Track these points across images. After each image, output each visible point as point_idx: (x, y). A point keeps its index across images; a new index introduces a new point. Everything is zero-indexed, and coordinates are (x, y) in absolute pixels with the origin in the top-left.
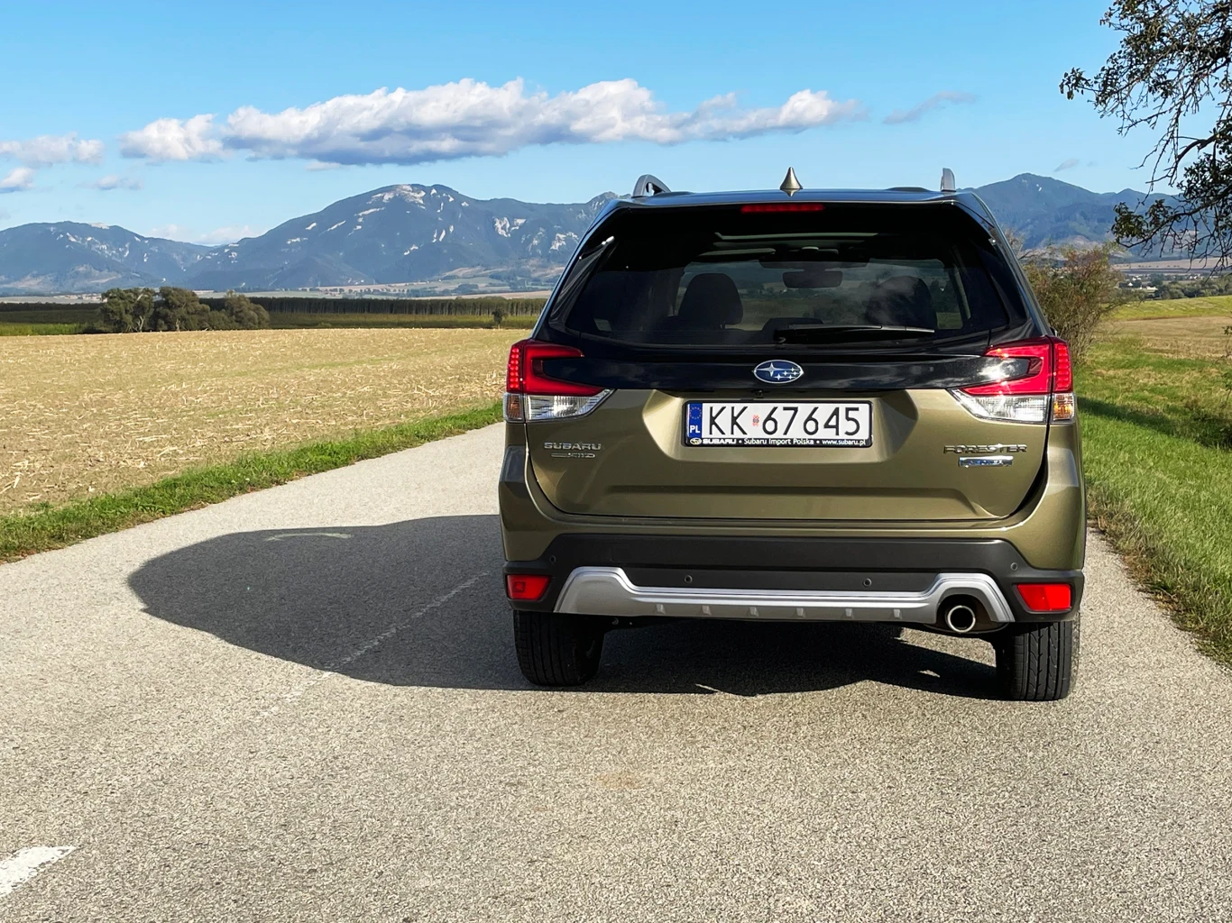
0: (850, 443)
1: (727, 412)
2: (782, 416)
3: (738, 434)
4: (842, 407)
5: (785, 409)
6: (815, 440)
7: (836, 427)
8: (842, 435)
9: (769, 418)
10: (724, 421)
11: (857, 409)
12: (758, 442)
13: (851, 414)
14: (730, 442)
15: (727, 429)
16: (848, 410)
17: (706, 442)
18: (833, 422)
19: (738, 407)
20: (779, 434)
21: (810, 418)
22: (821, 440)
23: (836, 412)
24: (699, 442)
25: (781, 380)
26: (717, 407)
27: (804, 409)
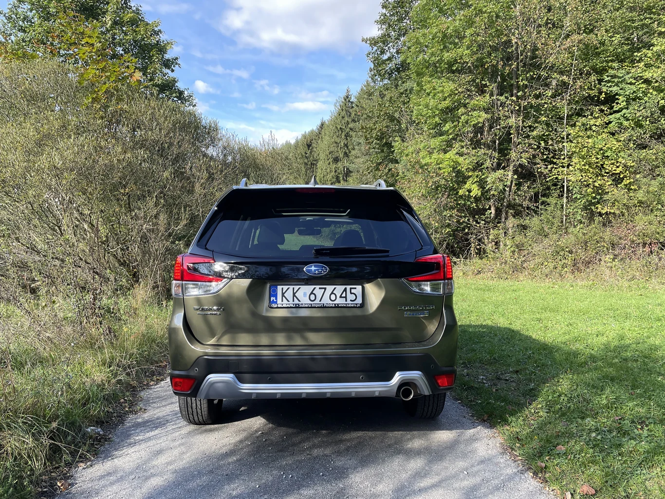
0: (352, 305)
1: (291, 291)
2: (318, 291)
3: (296, 301)
4: (348, 287)
5: (320, 288)
6: (335, 304)
7: (346, 297)
8: (349, 302)
9: (312, 293)
10: (289, 295)
11: (355, 288)
12: (306, 306)
13: (353, 291)
14: (292, 306)
15: (291, 299)
16: (351, 289)
17: (279, 306)
18: (344, 295)
19: (296, 288)
20: (317, 301)
21: (332, 293)
22: (338, 304)
23: (345, 290)
24: (276, 306)
25: (318, 274)
26: (285, 288)
27: (330, 288)
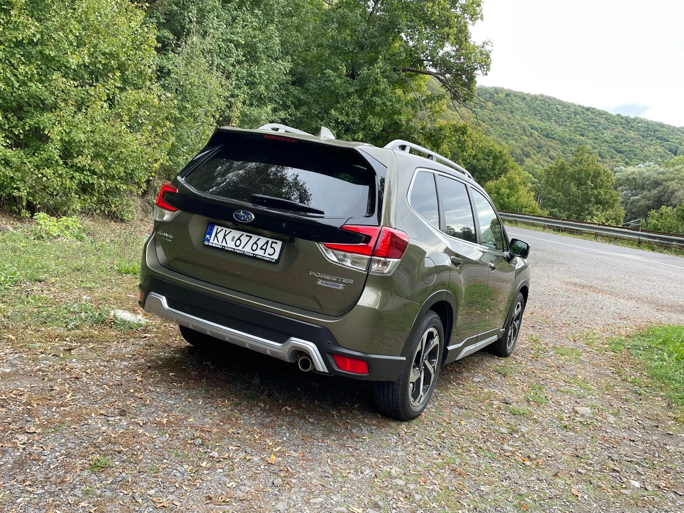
0: (268, 259)
1: (223, 232)
2: (244, 239)
3: (224, 244)
4: (271, 240)
5: (247, 236)
6: (254, 254)
7: (265, 250)
8: (266, 255)
9: (239, 239)
10: (220, 236)
11: (276, 243)
12: (230, 249)
13: (274, 245)
14: (219, 246)
15: (220, 240)
16: (273, 242)
17: (210, 244)
18: (264, 248)
19: (228, 230)
20: (240, 248)
21: (255, 243)
22: (256, 255)
23: (267, 243)
24: (207, 244)
25: (243, 220)
26: (220, 228)
27: (255, 238)
